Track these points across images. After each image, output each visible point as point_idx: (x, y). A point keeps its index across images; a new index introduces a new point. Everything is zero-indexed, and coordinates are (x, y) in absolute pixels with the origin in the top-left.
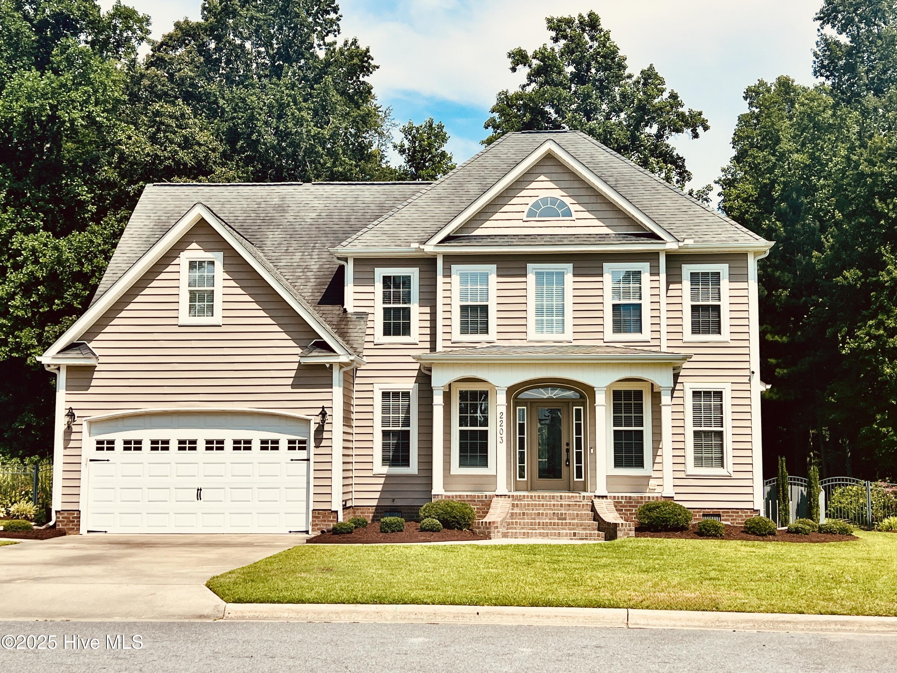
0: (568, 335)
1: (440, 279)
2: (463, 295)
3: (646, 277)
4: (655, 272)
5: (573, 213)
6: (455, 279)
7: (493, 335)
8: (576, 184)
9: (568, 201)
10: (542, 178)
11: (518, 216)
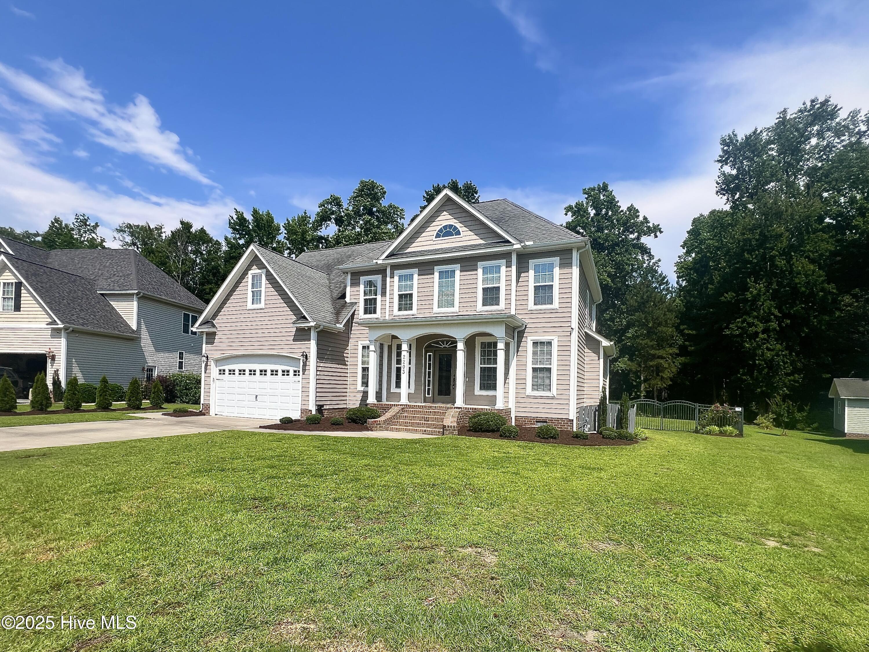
0: (456, 309)
1: (388, 279)
2: (400, 288)
3: (503, 269)
4: (509, 266)
5: (461, 232)
6: (396, 279)
7: (414, 311)
8: (464, 215)
9: (458, 225)
10: (445, 213)
11: (431, 238)
